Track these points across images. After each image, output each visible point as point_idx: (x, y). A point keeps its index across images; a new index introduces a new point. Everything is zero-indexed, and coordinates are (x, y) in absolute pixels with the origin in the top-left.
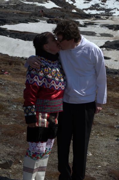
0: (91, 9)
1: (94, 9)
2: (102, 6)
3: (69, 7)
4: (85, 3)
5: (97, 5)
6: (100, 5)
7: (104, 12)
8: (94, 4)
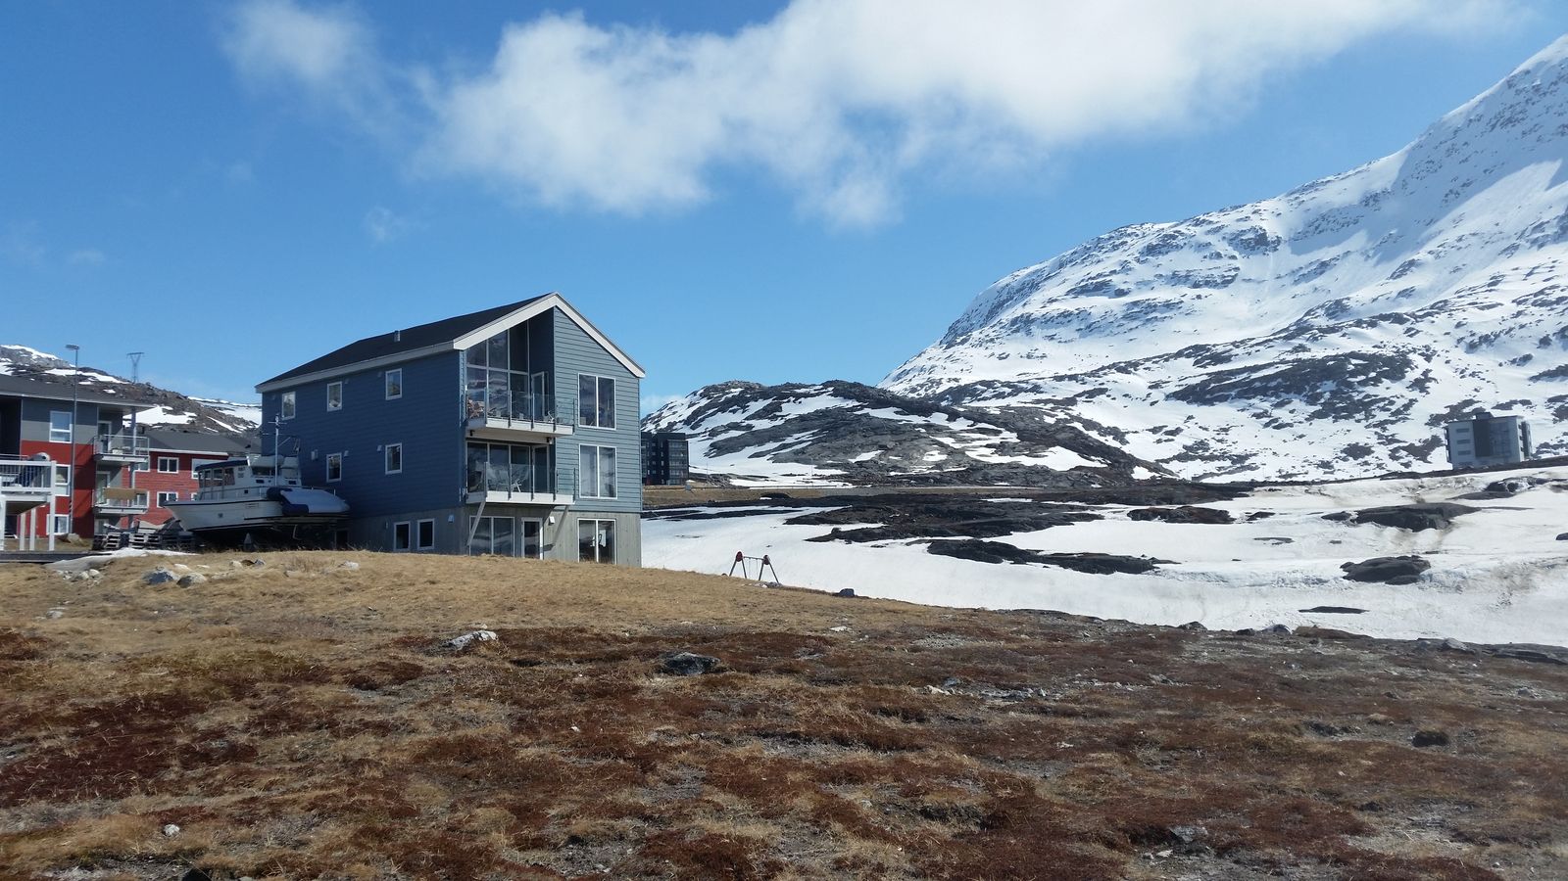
0: (1181, 458)
1: (1193, 458)
2: (1219, 446)
3: (1122, 460)
4: (1159, 441)
5: (1202, 445)
6: (1213, 444)
7: (1228, 463)
8: (1190, 443)
